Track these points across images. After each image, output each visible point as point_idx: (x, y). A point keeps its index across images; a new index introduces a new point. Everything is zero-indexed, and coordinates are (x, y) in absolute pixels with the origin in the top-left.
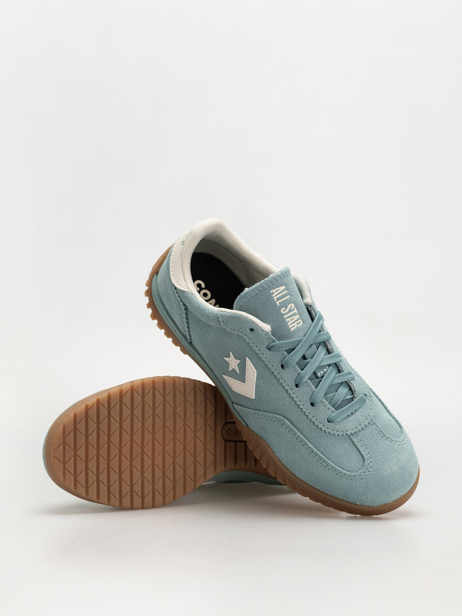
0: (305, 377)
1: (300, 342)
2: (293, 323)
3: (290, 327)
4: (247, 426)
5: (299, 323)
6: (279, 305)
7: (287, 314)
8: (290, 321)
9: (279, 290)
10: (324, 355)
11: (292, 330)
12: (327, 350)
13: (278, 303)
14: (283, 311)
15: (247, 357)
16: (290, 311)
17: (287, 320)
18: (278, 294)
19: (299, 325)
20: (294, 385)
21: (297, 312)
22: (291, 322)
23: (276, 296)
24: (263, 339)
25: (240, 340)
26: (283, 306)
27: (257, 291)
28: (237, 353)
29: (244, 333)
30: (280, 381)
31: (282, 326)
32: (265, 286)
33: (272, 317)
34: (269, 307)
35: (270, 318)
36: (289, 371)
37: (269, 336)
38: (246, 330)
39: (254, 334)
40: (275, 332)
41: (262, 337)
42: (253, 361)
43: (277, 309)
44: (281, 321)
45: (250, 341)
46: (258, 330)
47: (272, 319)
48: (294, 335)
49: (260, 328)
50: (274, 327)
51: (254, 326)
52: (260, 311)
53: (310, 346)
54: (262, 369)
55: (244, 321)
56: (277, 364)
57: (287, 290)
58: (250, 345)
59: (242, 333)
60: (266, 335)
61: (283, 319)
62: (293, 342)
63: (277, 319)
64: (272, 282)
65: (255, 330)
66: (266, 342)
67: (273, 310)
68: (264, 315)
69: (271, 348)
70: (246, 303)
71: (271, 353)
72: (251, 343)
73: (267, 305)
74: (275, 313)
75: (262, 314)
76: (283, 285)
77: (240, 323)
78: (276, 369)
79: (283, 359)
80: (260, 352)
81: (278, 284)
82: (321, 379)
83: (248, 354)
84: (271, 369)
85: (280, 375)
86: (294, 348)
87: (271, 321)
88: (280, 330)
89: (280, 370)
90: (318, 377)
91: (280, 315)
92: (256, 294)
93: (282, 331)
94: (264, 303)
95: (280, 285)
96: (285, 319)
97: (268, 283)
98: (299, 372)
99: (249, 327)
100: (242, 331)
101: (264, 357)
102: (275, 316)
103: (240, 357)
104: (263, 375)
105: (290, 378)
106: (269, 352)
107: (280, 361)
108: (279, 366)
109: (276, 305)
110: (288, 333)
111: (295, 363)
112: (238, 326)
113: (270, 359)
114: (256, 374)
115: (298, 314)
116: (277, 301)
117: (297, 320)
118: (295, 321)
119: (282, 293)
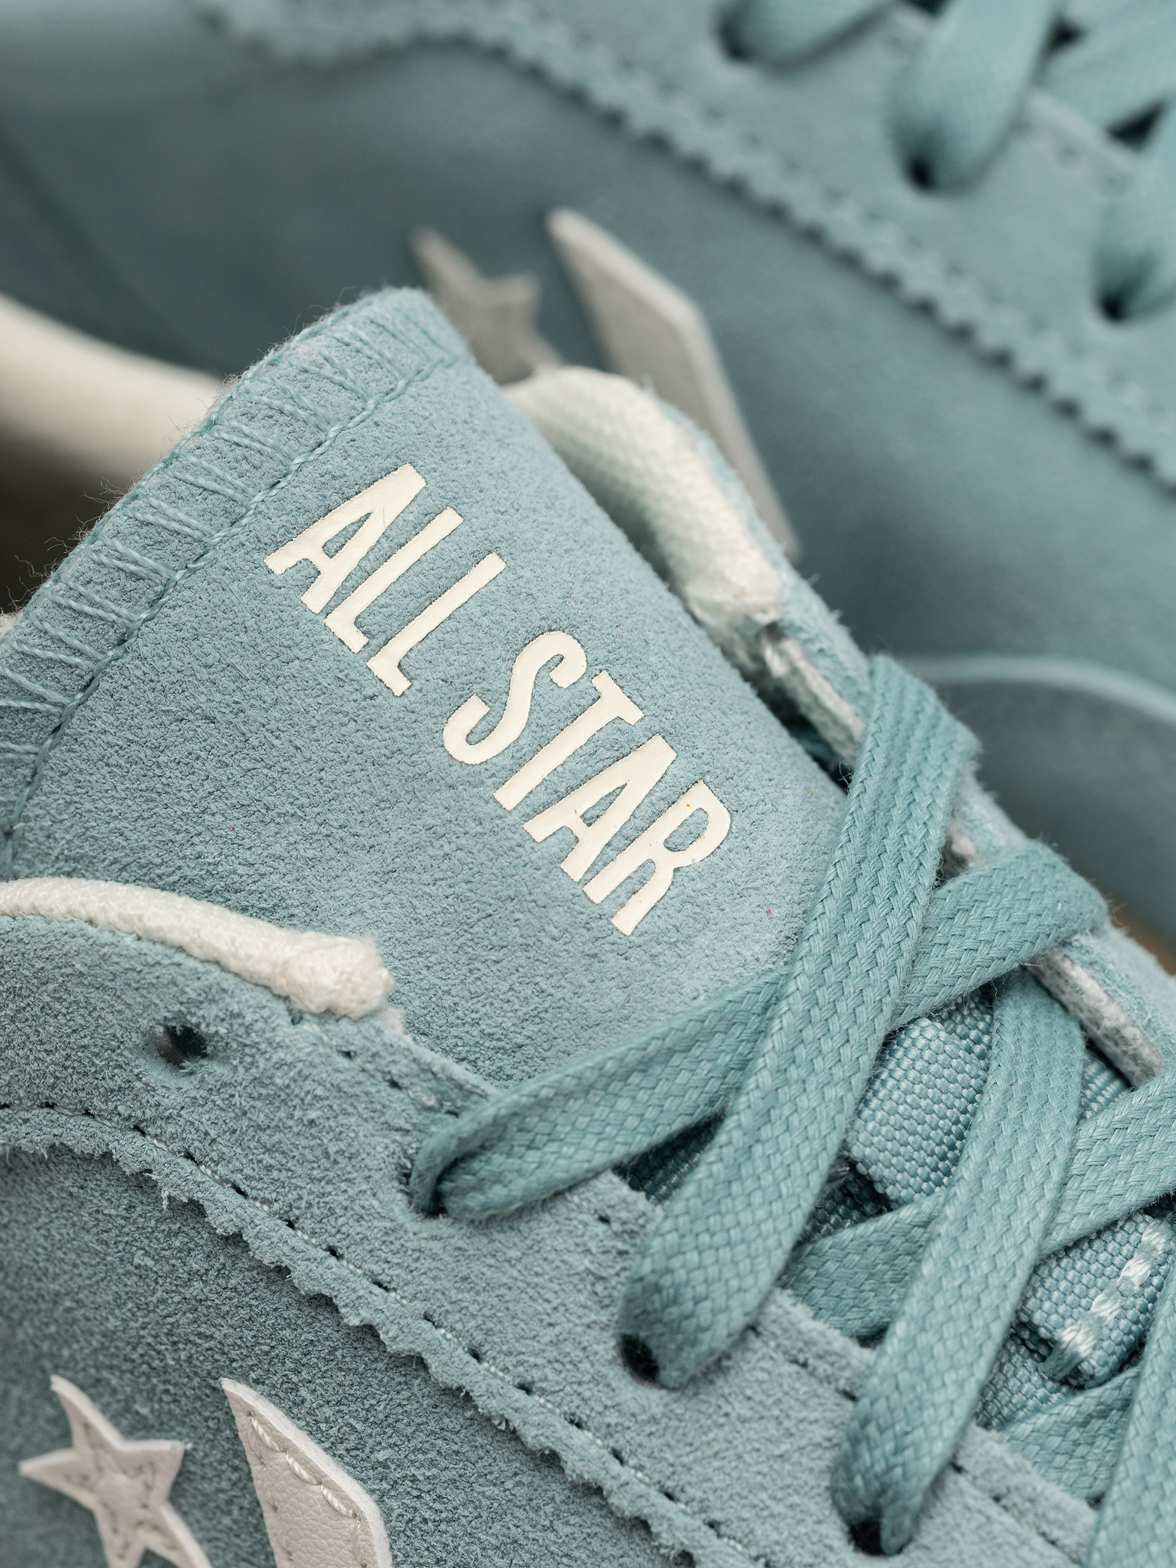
0: (928, 1413)
1: (761, 1033)
2: (625, 839)
3: (598, 890)
5: (693, 830)
6: (399, 684)
7: (519, 757)
8: (579, 828)
9: (362, 522)
10: (1073, 1108)
11: (627, 920)
12: (1094, 1048)
13: (384, 666)
14: (474, 738)
15: (231, 1373)
17: (540, 828)
18: (363, 573)
19: (697, 852)
20: (835, 1533)
21: (633, 715)
22: (593, 842)
23: (341, 595)
24: (329, 1114)
25: (98, 1212)
26: (457, 681)
27: (114, 601)
28: (127, 1366)
29: (111, 1106)
30: (666, 1539)
31: (510, 905)
32: (182, 516)
33: (372, 841)
34: (299, 742)
35: (351, 866)
36: (722, 1402)
37: (384, 1054)
38: (120, 1067)
39: (225, 1085)
40: (448, 992)
41: (319, 1091)
42: (309, 1397)
43: (396, 734)
44: (482, 858)
45: (202, 1175)
46: (248, 1029)
47: (376, 867)
48: (671, 968)
49: (263, 997)
50: (420, 935)
51: (193, 995)
52: (219, 818)
53: (890, 1041)
54: (433, 1463)
55: (69, 970)
56: (568, 1347)
57: (453, 502)
58: (219, 1231)
59: (87, 1113)
60: (348, 1055)
61: (487, 826)
62: (672, 1052)
63: (430, 851)
64: (256, 459)
65: (223, 1031)
66: (370, 1126)
67: (349, 767)
68: (277, 849)
69: (447, 1186)
70: (46, 788)
71: (461, 1243)
72: (220, 1196)
73: (273, 725)
74: (384, 793)
75: (247, 842)
76: (389, 463)
77: (37, 1010)
78: (573, 1414)
79: (624, 1269)
80: (345, 1272)
81: (335, 463)
82: (1119, 1387)
83: (230, 1341)
84: (525, 1423)
85: (640, 1468)
86: (709, 1111)
87: (375, 895)
88: (494, 956)
89: (624, 1408)
90: (1077, 1372)
91: (448, 794)
92: (112, 636)
93: (523, 961)
94: (230, 717)
95: (352, 476)
96: (510, 820)
97: (214, 486)
98: (842, 1369)
99: (144, 1023)
100: (81, 1094)
101: (402, 1322)
102: (400, 821)
103: (165, 1398)
104: (464, 1521)
105: (765, 1469)
106: (440, 1244)
107: (596, 1307)
108: (598, 1367)
109: (369, 692)
110: (597, 966)
111: (766, 1278)
112: (21, 1052)
113: (473, 1316)
114: (385, 1534)
115: (658, 738)
116: (371, 650)
117: (662, 805)
118: (639, 823)
119: (401, 546)
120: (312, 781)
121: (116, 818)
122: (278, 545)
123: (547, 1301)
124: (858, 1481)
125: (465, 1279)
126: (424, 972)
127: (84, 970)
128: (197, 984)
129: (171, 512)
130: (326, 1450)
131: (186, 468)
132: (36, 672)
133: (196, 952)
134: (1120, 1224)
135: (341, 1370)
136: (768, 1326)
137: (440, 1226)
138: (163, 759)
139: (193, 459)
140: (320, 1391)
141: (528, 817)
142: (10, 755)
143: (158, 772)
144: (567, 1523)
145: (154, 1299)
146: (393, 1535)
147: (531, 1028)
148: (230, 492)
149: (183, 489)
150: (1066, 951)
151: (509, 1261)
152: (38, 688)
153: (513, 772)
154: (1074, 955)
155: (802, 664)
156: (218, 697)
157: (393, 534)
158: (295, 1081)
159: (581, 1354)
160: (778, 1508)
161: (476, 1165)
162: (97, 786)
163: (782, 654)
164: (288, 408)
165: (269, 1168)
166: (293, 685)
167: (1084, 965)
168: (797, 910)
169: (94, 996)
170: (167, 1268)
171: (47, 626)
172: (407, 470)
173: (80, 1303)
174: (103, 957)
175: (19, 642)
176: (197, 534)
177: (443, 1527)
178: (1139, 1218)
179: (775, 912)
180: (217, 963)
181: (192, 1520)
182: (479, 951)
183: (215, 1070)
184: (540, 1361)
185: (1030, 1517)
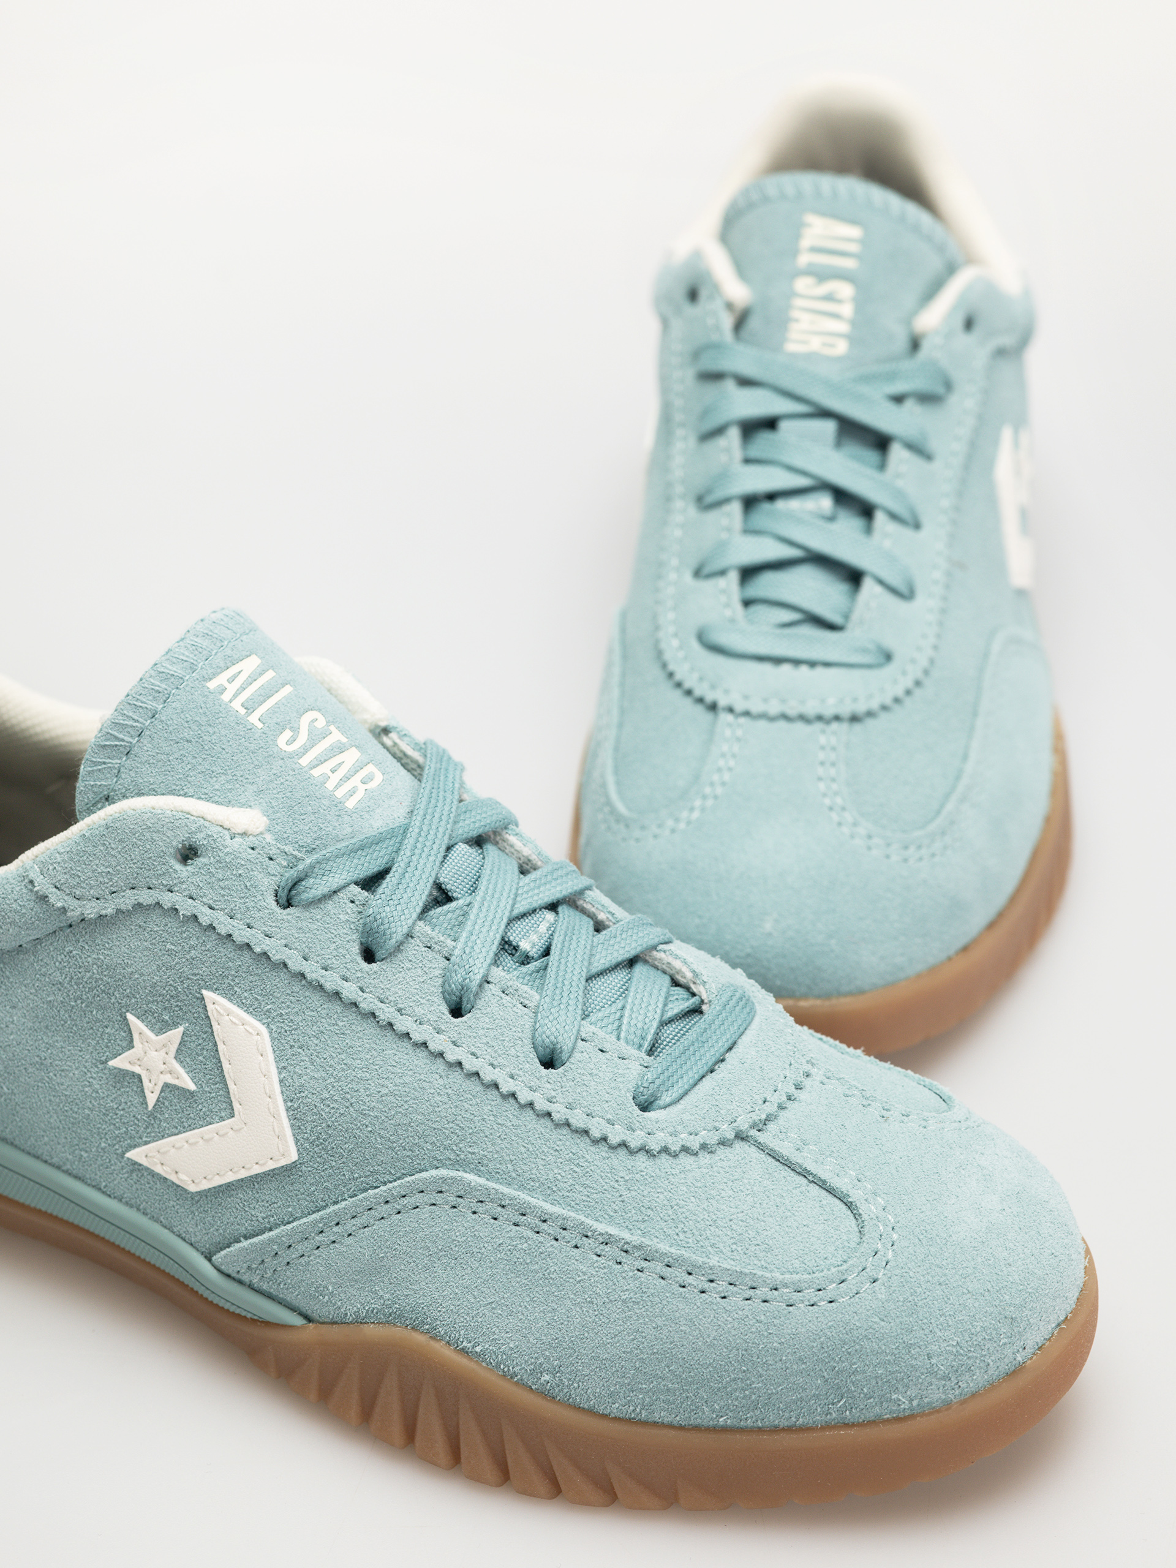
0: (477, 961)
1: (403, 840)
2: (346, 778)
3: (339, 794)
4: (304, 1322)
5: (370, 778)
6: (260, 725)
7: (305, 750)
8: (330, 773)
9: (240, 672)
10: (516, 874)
11: (350, 804)
13: (254, 719)
14: (288, 743)
15: (206, 988)
16: (315, 738)
17: (316, 772)
18: (243, 688)
20: (445, 1011)
21: (344, 740)
22: (335, 778)
23: (235, 696)
24: (247, 871)
25: (151, 931)
26: (281, 724)
27: (151, 701)
28: (160, 999)
29: (160, 882)
30: (382, 1017)
31: (307, 799)
32: (175, 669)
33: (253, 781)
34: (223, 747)
35: (246, 790)
36: (400, 963)
37: (266, 847)
38: (164, 864)
39: (206, 865)
40: (285, 832)
41: (243, 863)
42: (238, 990)
43: (260, 742)
44: (295, 783)
45: (197, 903)
46: (214, 840)
47: (255, 790)
48: (368, 820)
49: (220, 829)
50: (274, 812)
51: (194, 829)
52: (194, 778)
53: (449, 849)
54: (288, 1007)
55: (145, 827)
56: (341, 950)
57: (272, 668)
58: (204, 924)
59: (150, 888)
60: (253, 849)
61: (297, 772)
62: (372, 844)
63: (276, 782)
64: (200, 650)
65: (205, 843)
66: (262, 875)
67: (243, 754)
68: (217, 787)
69: (293, 892)
70: (123, 777)
71: (299, 915)
72: (203, 910)
73: (214, 741)
74: (256, 763)
75: (205, 786)
76: (248, 653)
77: (131, 846)
78: (344, 976)
79: (361, 918)
80: (254, 933)
81: (229, 652)
82: (543, 962)
83: (205, 974)
84: (326, 981)
85: (371, 992)
86: (387, 866)
87: (256, 800)
88: (302, 817)
89: (363, 970)
90: (527, 957)
91: (281, 762)
92: (150, 715)
93: (313, 818)
94: (197, 740)
95: (236, 657)
96: (304, 769)
97: (185, 659)
98: (444, 947)
99: (174, 843)
100: (147, 879)
101: (277, 948)
102: (263, 773)
103: (177, 1009)
104: (301, 1028)
105: (417, 987)
106: (291, 916)
107: (351, 934)
108: (353, 956)
109: (249, 727)
110: (340, 819)
111: (415, 916)
112: (123, 866)
113: (304, 943)
114: (270, 1040)
115: (354, 748)
116: (248, 714)
117: (359, 768)
118: (352, 774)
119: (255, 680)
120: (230, 760)
121: (152, 784)
122: (211, 679)
123: (333, 933)
124: (453, 986)
125: (300, 928)
126: (276, 826)
127: (151, 825)
128: (195, 825)
129: (170, 667)
130: (245, 1011)
131: (174, 653)
132: (121, 730)
133: (195, 814)
134: (538, 911)
135: (252, 975)
136: (416, 933)
137: (290, 910)
138: (171, 758)
139: (177, 650)
140: (243, 986)
141: (311, 769)
142: (109, 765)
143: (169, 763)
144: (342, 1021)
145: (174, 963)
146: (273, 1039)
147: (317, 843)
148: (192, 661)
149: (174, 660)
150: (507, 831)
151: (317, 920)
152: (121, 736)
153: (304, 754)
154: (510, 832)
155: (398, 741)
156: (192, 733)
157: (252, 676)
158: (233, 859)
159: (346, 952)
160: (422, 1001)
161: (303, 883)
162: (145, 773)
163: (390, 738)
164: (210, 633)
165: (223, 896)
166: (220, 726)
167: (514, 835)
168: (412, 804)
169: (155, 835)
170: (180, 948)
171: (125, 712)
172: (254, 657)
173: (142, 975)
174: (158, 819)
175: (114, 719)
176: (180, 676)
177: (293, 1032)
178: (543, 910)
179: (403, 804)
180: (203, 818)
181: (185, 1063)
182: (296, 816)
183: (200, 861)
184: (330, 957)
185: (516, 996)
